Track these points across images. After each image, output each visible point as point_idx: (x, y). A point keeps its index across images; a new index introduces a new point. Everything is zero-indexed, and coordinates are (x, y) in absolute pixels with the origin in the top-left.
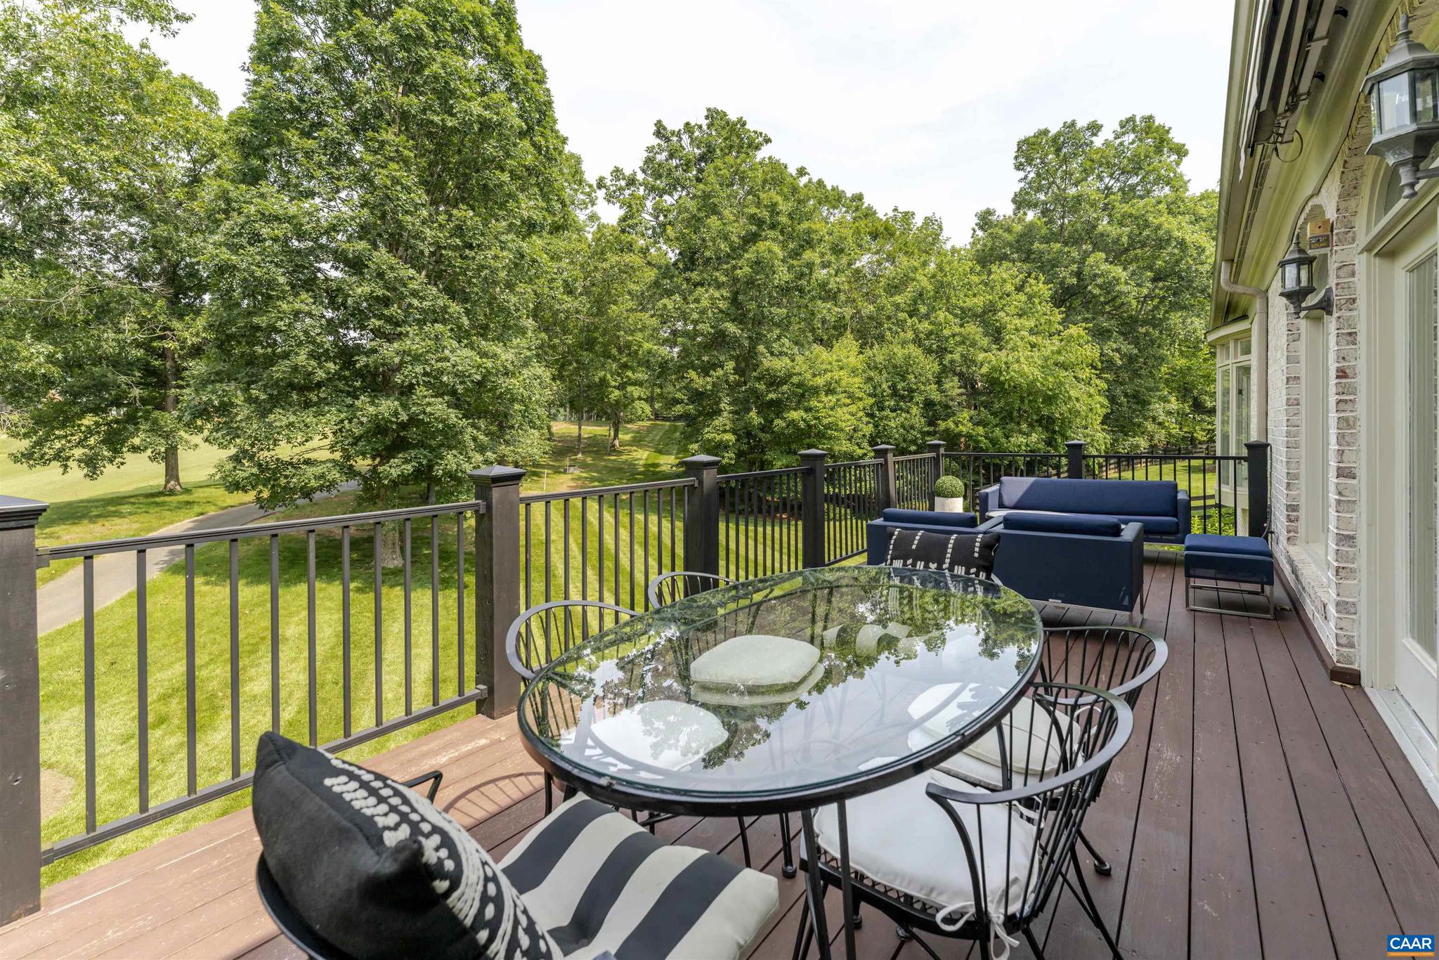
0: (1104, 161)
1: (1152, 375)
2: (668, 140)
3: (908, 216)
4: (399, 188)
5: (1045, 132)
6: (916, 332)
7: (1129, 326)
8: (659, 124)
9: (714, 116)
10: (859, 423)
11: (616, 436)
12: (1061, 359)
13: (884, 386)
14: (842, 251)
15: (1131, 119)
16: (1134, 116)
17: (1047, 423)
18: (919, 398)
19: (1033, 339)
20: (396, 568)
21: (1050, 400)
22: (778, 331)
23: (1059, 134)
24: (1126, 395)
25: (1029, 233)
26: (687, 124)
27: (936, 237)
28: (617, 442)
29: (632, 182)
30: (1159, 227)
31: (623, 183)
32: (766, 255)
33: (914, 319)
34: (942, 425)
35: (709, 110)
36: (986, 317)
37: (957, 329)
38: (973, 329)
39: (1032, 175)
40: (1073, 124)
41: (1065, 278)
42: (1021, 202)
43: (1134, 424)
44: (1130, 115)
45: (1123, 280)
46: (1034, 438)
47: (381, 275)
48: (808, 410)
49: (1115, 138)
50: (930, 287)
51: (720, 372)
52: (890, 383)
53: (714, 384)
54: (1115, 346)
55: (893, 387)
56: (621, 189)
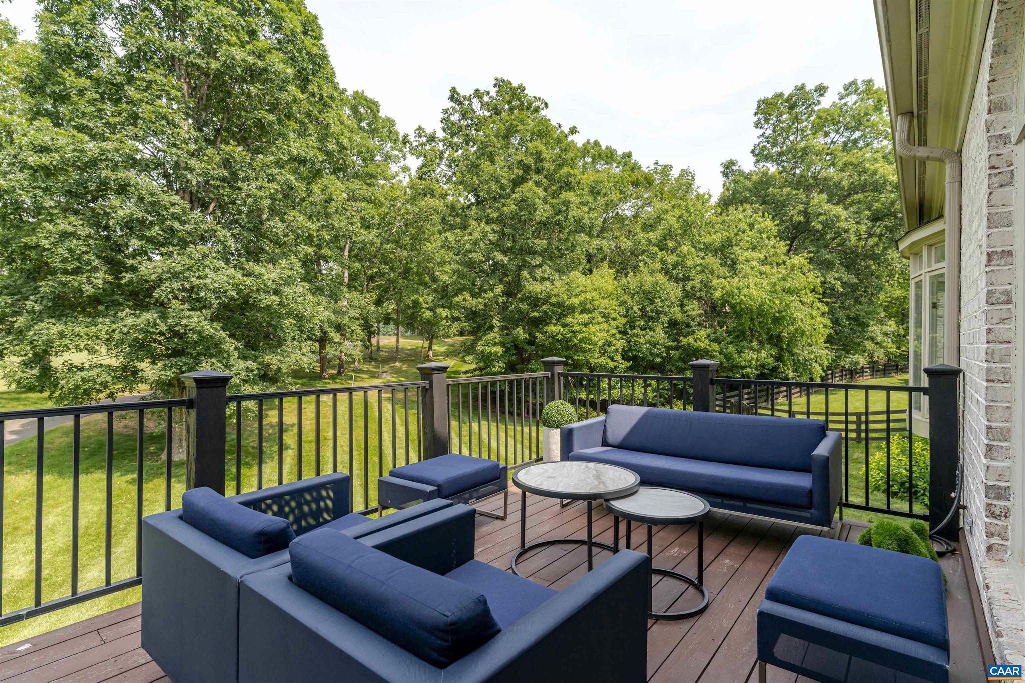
0: (829, 118)
1: (871, 302)
2: (461, 104)
3: (667, 169)
4: (163, 123)
5: (781, 95)
6: (663, 262)
7: (851, 260)
8: (454, 91)
9: (501, 84)
10: (613, 339)
11: (430, 348)
12: (787, 285)
13: (635, 309)
14: (598, 193)
15: (854, 83)
16: (856, 80)
17: (775, 340)
18: (664, 319)
19: (763, 269)
20: (180, 461)
21: (777, 321)
22: (540, 259)
23: (791, 96)
24: (848, 318)
25: (765, 181)
26: (477, 91)
27: (689, 186)
28: (431, 353)
29: (432, 139)
30: (875, 173)
31: (424, 140)
32: (530, 195)
33: (663, 252)
34: (684, 341)
35: (497, 80)
36: (723, 250)
37: (698, 261)
38: (712, 261)
39: (769, 132)
40: (803, 87)
41: (793, 216)
42: (760, 155)
43: (855, 343)
44: (852, 80)
45: (843, 218)
46: (764, 354)
47: (141, 199)
48: (565, 326)
49: (840, 100)
50: (676, 226)
51: (490, 295)
52: (640, 307)
53: (485, 305)
54: (836, 276)
55: (642, 310)
56: (423, 145)
